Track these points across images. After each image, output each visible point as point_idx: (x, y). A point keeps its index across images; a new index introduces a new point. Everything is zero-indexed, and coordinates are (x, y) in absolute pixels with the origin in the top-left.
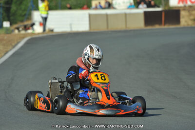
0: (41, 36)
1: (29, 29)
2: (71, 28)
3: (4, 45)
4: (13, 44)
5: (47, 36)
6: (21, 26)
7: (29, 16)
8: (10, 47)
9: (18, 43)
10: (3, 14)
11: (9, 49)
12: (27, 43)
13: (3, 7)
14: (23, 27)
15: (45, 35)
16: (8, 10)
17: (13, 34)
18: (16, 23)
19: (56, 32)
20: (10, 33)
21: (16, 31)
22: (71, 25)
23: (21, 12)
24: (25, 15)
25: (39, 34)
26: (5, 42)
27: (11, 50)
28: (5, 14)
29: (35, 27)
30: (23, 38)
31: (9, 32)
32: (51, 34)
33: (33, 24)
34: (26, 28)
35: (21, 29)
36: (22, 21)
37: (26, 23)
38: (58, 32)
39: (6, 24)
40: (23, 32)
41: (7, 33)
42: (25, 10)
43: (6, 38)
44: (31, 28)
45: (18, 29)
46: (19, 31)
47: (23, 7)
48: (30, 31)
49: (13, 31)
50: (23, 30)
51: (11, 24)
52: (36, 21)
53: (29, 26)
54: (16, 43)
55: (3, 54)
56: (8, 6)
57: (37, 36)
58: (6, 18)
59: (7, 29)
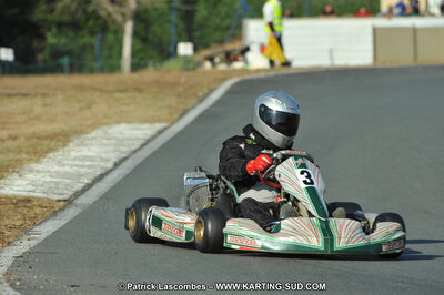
0: (262, 75)
1: (236, 60)
2: (332, 58)
3: (179, 96)
4: (200, 94)
5: (276, 76)
6: (219, 53)
7: (237, 31)
8: (193, 101)
9: (212, 91)
10: (177, 26)
11: (189, 106)
12: (231, 92)
13: (178, 10)
14: (223, 56)
15: (273, 73)
16: (188, 17)
17: (199, 70)
18: (207, 46)
19: (297, 68)
20: (194, 69)
21: (208, 65)
22: (331, 51)
23: (218, 21)
24: (228, 28)
25: (258, 71)
26: (180, 89)
27: (194, 107)
28: (182, 26)
29: (249, 56)
30: (223, 80)
31: (191, 66)
32: (286, 71)
33: (247, 49)
34: (229, 58)
35: (217, 60)
36: (221, 42)
37: (229, 47)
38: (302, 68)
39: (185, 49)
40: (223, 67)
41: (188, 70)
42: (228, 16)
43: (183, 79)
44: (240, 58)
45: (211, 59)
46: (214, 64)
47: (223, 9)
48: (238, 65)
49: (199, 64)
50: (222, 61)
51: (196, 49)
52: (252, 42)
53: (236, 53)
54: (206, 90)
55: (176, 116)
56: (189, 8)
57: (254, 76)
58: (184, 35)
59: (187, 59)
